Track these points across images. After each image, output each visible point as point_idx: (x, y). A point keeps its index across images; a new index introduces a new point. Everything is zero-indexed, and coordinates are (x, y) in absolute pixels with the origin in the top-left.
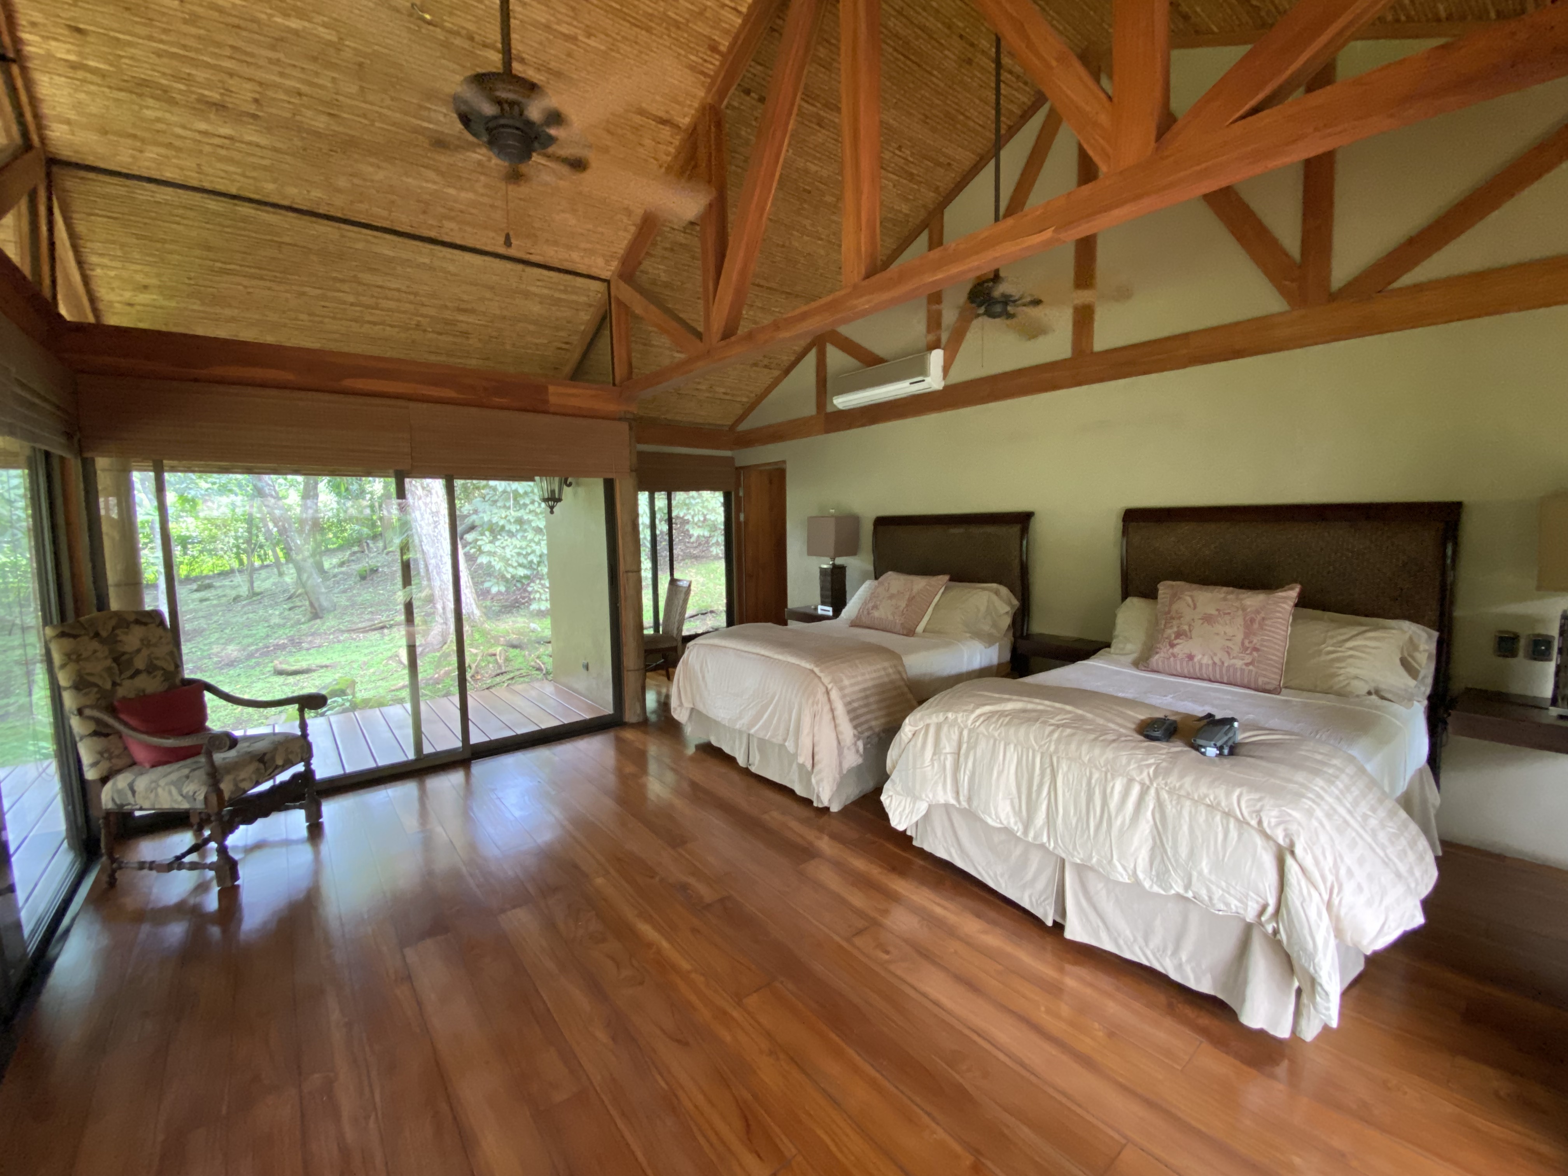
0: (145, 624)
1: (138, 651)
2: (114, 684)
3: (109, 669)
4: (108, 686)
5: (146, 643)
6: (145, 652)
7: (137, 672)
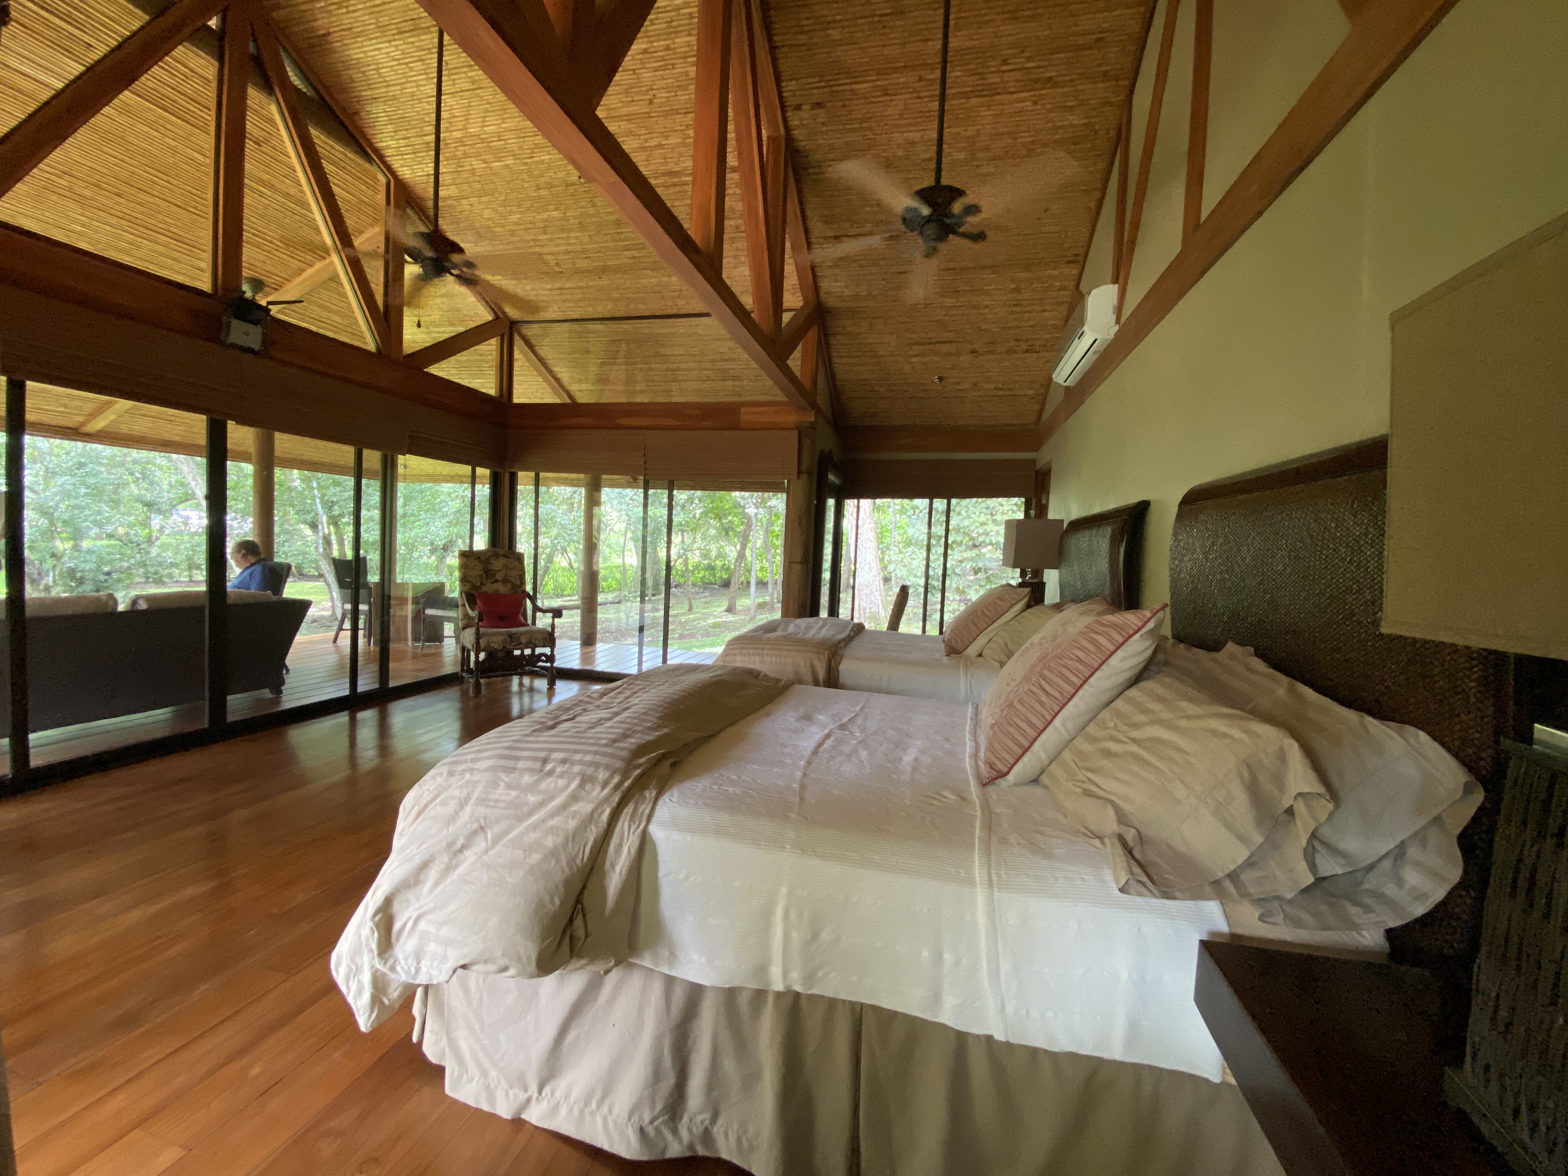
0: (509, 558)
1: (501, 570)
2: (482, 584)
3: (481, 576)
4: (478, 584)
5: (506, 567)
6: (503, 573)
7: (497, 581)
